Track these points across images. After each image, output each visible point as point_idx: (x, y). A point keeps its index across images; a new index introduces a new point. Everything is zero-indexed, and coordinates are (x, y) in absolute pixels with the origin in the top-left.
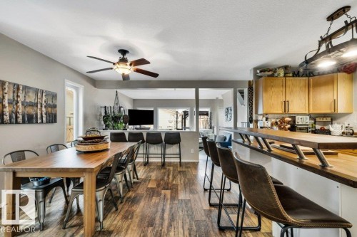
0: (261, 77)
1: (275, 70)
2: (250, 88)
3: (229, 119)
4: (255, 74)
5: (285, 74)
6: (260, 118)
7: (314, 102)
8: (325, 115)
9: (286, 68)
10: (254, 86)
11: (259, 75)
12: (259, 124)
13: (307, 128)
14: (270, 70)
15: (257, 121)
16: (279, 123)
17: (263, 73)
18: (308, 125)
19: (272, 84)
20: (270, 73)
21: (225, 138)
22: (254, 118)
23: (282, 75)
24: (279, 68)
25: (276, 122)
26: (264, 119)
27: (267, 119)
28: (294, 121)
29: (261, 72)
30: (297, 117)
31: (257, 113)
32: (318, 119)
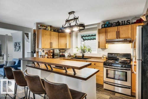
0: (40, 29)
1: (46, 27)
2: (35, 34)
3: (17, 50)
4: (37, 27)
5: (51, 29)
6: (40, 50)
7: (60, 43)
8: (63, 49)
9: (51, 26)
10: (36, 33)
11: (40, 27)
12: (39, 54)
13: (58, 55)
14: (45, 26)
15: (38, 52)
16: (48, 53)
17: (41, 27)
18: (58, 53)
19: (46, 33)
20: (45, 28)
21: (15, 63)
22: (36, 51)
23: (49, 30)
24: (48, 26)
25: (47, 53)
26: (42, 51)
27: (43, 51)
28: (54, 52)
29: (41, 26)
30: (55, 50)
31: (38, 47)
32: (61, 51)
